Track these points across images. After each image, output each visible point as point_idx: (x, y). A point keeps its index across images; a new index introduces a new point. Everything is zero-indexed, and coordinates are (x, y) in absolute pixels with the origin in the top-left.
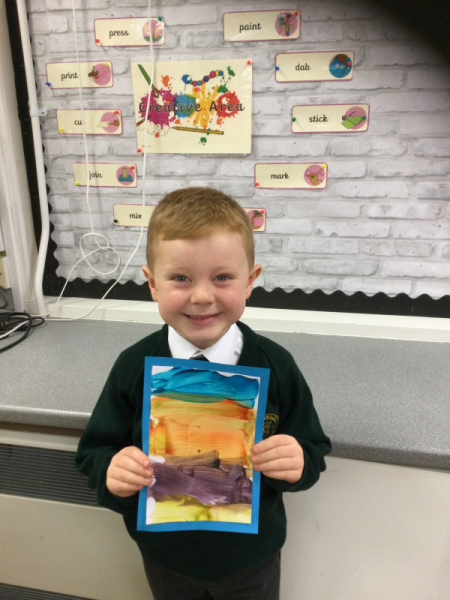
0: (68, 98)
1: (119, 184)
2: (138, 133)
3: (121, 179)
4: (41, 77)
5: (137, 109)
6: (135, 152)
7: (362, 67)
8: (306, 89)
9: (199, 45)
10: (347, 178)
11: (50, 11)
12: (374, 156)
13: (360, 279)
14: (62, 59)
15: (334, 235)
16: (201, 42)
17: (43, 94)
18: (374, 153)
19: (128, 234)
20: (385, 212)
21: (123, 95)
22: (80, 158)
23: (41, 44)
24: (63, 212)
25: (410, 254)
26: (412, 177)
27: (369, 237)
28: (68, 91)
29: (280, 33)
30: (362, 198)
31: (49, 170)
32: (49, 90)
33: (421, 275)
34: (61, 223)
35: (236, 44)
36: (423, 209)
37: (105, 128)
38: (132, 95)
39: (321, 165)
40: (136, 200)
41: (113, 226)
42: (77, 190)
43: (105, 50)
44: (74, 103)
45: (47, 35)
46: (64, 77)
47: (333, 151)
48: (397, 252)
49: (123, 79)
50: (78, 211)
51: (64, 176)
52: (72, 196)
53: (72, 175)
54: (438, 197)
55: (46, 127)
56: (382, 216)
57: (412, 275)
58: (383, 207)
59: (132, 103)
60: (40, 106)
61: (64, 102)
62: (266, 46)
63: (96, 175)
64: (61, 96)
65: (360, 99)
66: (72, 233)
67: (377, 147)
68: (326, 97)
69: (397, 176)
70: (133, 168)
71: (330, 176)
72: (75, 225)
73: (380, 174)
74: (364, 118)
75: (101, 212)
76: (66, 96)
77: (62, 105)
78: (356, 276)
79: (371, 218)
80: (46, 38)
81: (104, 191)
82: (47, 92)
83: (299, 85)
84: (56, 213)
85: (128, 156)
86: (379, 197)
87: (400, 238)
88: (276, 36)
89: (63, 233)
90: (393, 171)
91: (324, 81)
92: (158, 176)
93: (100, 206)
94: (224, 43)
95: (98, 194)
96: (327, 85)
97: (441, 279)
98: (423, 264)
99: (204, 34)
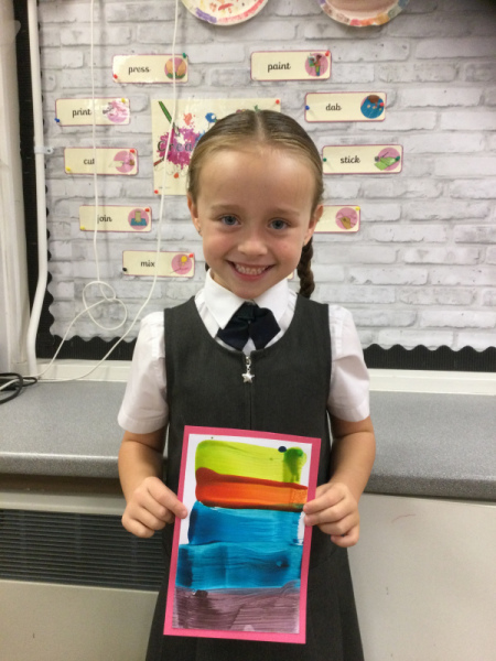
0: (79, 135)
1: (131, 229)
2: (155, 173)
3: (133, 223)
4: (49, 114)
5: (155, 148)
6: (151, 194)
7: (395, 108)
8: (337, 129)
9: (226, 83)
10: (381, 221)
11: (64, 46)
12: (409, 199)
13: (398, 331)
14: (73, 95)
15: (368, 282)
16: (226, 80)
17: (50, 131)
18: (409, 195)
19: (138, 285)
20: (421, 256)
21: (140, 133)
22: (87, 200)
23: (51, 79)
24: (63, 261)
25: (450, 302)
26: (449, 220)
27: (406, 284)
28: (78, 128)
29: (310, 72)
30: (398, 242)
31: (51, 213)
32: (58, 127)
33: (463, 326)
34: (60, 273)
35: (264, 84)
36: (462, 253)
37: (118, 168)
38: (150, 134)
39: (354, 208)
40: (149, 246)
41: (121, 276)
42: (82, 235)
43: (123, 87)
44: (85, 141)
45: (60, 70)
46: (75, 113)
47: (366, 193)
48: (437, 300)
49: (140, 117)
50: (81, 258)
51: (68, 220)
52: (76, 242)
53: (77, 219)
54: (477, 240)
55: (51, 166)
56: (419, 261)
57: (453, 325)
58: (419, 251)
59: (150, 142)
60: (46, 143)
61: (73, 139)
62: (296, 85)
63: (105, 219)
64: (71, 133)
65: (393, 140)
66: (72, 284)
67: (411, 189)
68: (358, 138)
69: (433, 219)
70: (147, 210)
71: (363, 219)
72: (76, 275)
73: (416, 217)
74: (397, 159)
75: (108, 260)
76: (76, 134)
77: (71, 143)
78: (394, 327)
79: (407, 264)
80: (59, 73)
81: (112, 236)
82: (55, 129)
83: (330, 126)
84: (55, 261)
85: (142, 198)
86: (415, 242)
87: (439, 285)
88: (306, 75)
89: (62, 284)
90: (429, 214)
91: (356, 121)
92: (176, 220)
93: (108, 253)
94: (252, 81)
95: (106, 240)
96: (359, 125)
97: (484, 329)
98: (465, 312)
99: (231, 73)
